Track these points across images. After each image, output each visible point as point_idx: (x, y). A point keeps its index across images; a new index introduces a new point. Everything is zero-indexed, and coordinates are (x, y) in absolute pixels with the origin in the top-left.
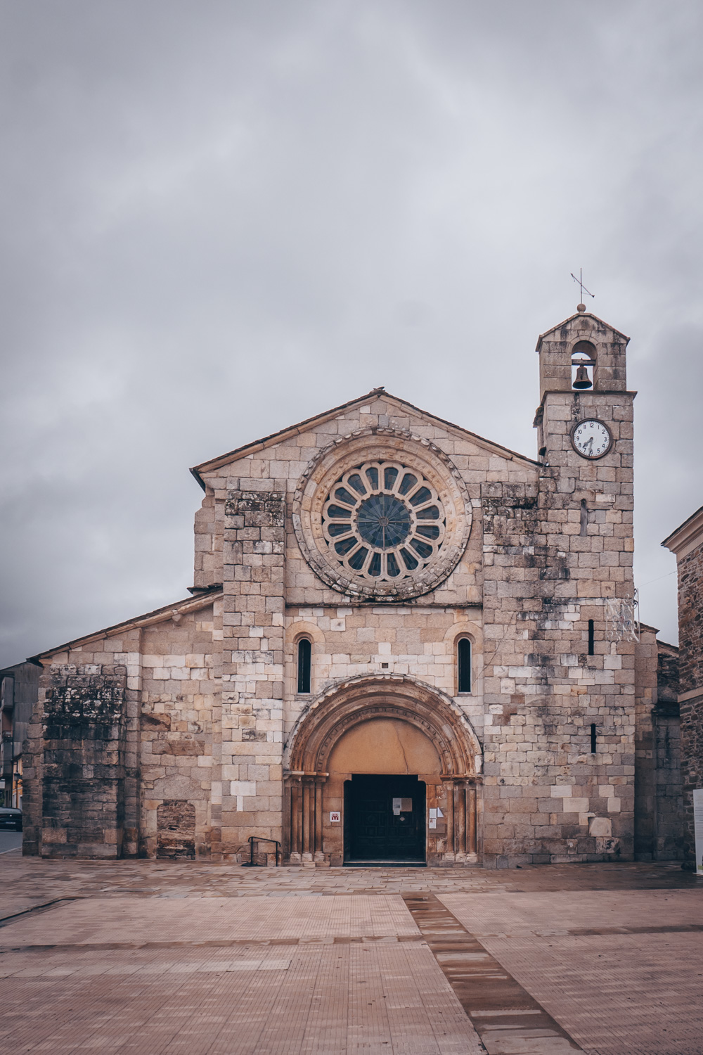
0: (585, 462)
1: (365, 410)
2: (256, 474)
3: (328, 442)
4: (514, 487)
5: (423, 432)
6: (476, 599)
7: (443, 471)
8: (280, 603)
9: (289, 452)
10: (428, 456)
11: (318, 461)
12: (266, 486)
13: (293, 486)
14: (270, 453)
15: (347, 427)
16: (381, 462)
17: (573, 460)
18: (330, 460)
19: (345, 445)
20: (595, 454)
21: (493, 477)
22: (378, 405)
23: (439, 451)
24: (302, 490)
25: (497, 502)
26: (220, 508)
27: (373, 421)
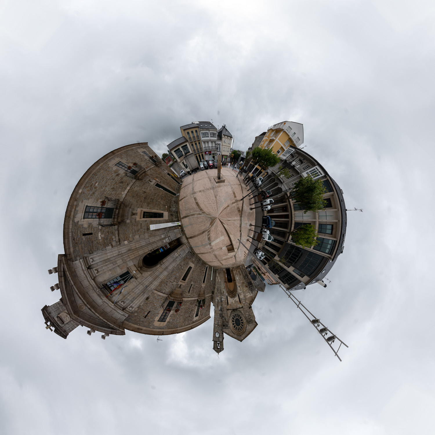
0: (218, 331)
1: (242, 338)
2: (251, 326)
3: (245, 333)
4: (225, 328)
5: (235, 336)
6: (228, 311)
7: (233, 330)
8: (244, 307)
9: (249, 330)
10: (235, 333)
11: (246, 330)
12: (250, 325)
13: (247, 326)
14: (251, 330)
15: (244, 336)
16: (240, 331)
17: (219, 332)
18: (244, 330)
19: (244, 333)
20: (217, 333)
21: (227, 330)
22: (241, 340)
23: (233, 333)
24: (246, 325)
25: (227, 326)
26: (253, 320)
27: (241, 337)
